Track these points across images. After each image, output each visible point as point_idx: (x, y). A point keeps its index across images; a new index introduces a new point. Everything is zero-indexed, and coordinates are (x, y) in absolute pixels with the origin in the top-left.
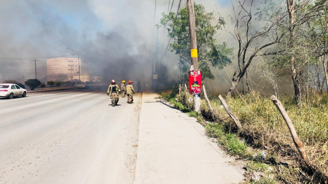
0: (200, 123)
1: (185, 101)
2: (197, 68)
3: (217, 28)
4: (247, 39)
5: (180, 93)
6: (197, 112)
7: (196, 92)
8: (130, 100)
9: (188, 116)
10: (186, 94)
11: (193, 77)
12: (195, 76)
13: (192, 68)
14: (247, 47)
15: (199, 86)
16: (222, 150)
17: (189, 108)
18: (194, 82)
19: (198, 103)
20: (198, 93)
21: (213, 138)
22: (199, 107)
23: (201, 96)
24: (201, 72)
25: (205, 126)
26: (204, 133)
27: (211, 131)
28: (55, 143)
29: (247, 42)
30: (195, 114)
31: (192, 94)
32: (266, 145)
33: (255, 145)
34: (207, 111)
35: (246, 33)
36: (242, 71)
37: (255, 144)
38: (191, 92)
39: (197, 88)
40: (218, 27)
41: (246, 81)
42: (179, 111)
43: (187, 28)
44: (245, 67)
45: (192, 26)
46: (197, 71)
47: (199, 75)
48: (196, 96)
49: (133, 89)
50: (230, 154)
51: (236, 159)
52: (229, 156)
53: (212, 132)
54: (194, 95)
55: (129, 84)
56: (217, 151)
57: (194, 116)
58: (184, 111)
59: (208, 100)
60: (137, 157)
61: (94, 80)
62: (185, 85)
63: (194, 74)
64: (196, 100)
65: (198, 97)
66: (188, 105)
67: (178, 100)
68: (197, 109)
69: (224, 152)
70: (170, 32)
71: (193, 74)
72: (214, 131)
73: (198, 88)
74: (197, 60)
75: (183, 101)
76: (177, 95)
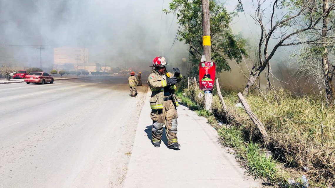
0: (212, 126)
1: (194, 97)
2: (209, 59)
3: (233, 15)
4: (272, 25)
5: (188, 87)
6: (208, 111)
7: (207, 87)
8: (134, 93)
9: (197, 115)
10: (196, 89)
11: (204, 69)
12: (207, 68)
13: (203, 58)
14: (270, 35)
15: (211, 80)
16: (242, 167)
17: (198, 105)
18: (205, 75)
19: (210, 100)
20: (210, 89)
21: (229, 148)
22: (210, 105)
23: (214, 92)
24: (214, 64)
25: (217, 129)
26: (216, 140)
27: (227, 138)
28: (30, 146)
29: (271, 29)
30: (205, 113)
31: (202, 89)
32: (306, 165)
33: (288, 163)
34: (219, 110)
35: (271, 17)
36: (263, 64)
37: (287, 161)
38: (202, 86)
39: (208, 82)
40: (235, 13)
41: (267, 76)
42: (187, 109)
43: (199, 14)
44: (266, 59)
45: (205, 8)
46: (209, 62)
47: (212, 67)
48: (207, 91)
49: (136, 81)
50: (254, 174)
51: (263, 184)
52: (252, 177)
53: (227, 140)
54: (205, 91)
55: (132, 76)
56: (235, 168)
57: (204, 116)
58: (193, 108)
59: (221, 97)
60: (128, 172)
61: (101, 70)
62: (195, 78)
63: (206, 65)
64: (207, 96)
65: (209, 93)
66: (197, 101)
67: (186, 95)
68: (208, 107)
69: (245, 170)
70: (180, 18)
71: (204, 66)
72: (230, 139)
73: (210, 82)
74: (210, 49)
75: (192, 96)
76: (185, 90)
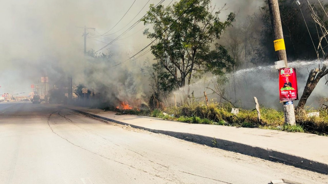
7: (289, 97)
11: (284, 76)
12: (287, 75)
18: (286, 84)
20: (292, 99)
38: (282, 97)
47: (292, 74)
63: (285, 72)
71: (284, 73)
73: (292, 91)
